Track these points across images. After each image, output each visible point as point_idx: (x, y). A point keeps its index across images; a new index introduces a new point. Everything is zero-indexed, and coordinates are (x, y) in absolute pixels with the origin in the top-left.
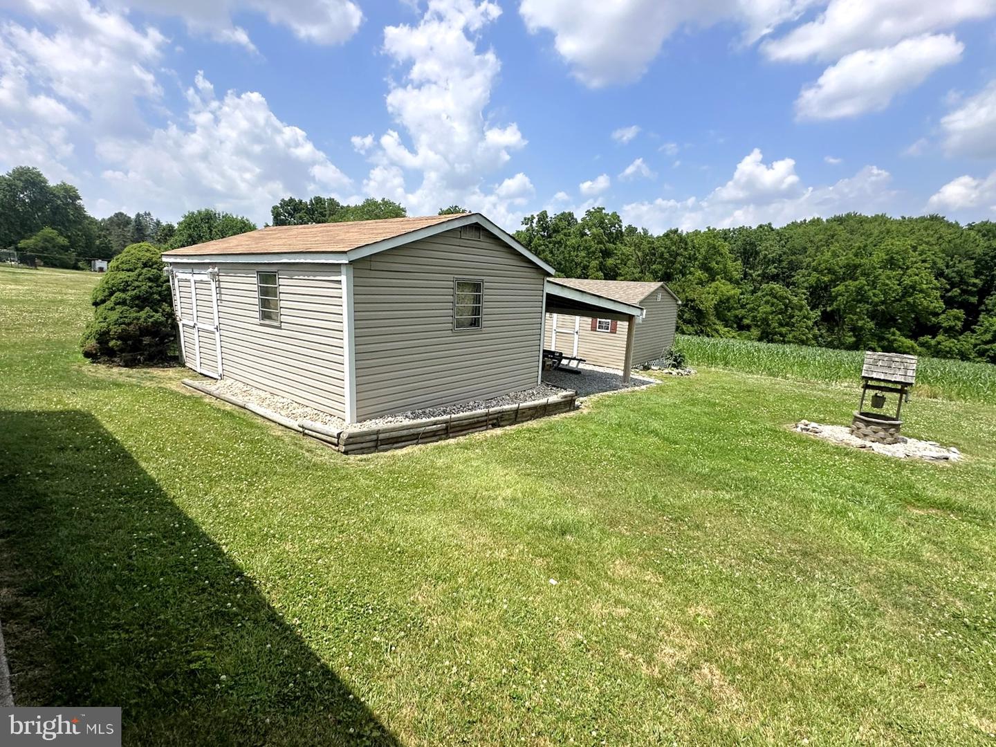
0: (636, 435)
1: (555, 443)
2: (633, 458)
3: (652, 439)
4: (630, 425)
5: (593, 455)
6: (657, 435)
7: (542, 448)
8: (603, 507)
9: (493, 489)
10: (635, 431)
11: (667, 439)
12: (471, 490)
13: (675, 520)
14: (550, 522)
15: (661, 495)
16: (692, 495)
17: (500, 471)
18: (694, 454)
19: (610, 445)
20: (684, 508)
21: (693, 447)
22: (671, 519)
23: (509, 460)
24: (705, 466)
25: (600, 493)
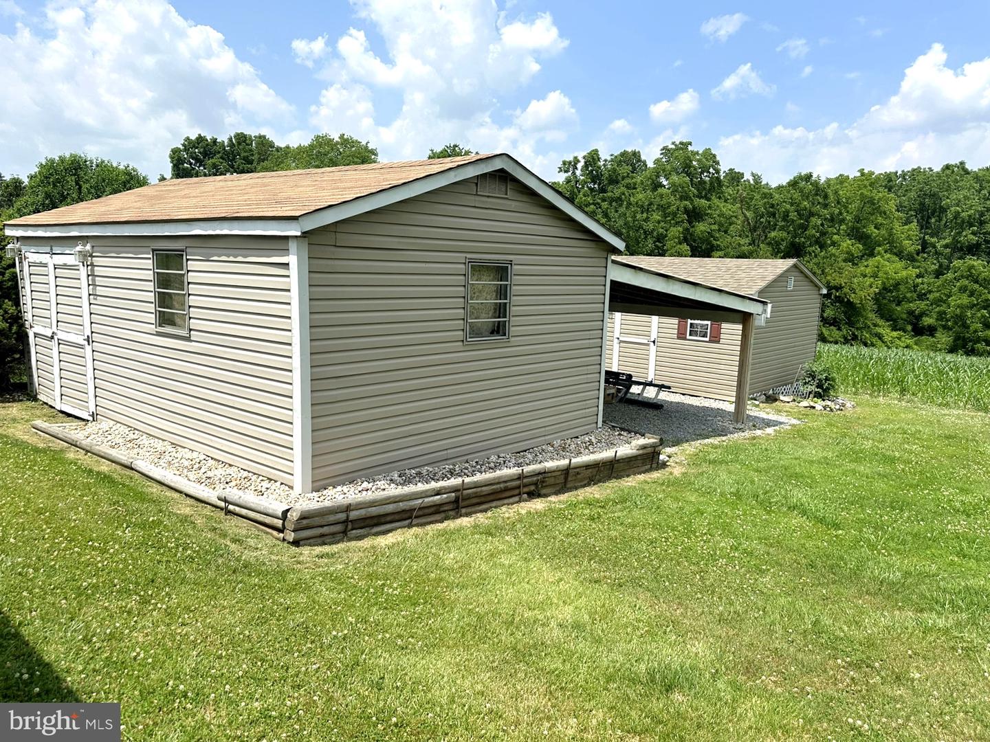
0: (769, 513)
1: (634, 526)
2: (768, 554)
3: (796, 520)
4: (756, 496)
5: (700, 547)
6: (804, 513)
7: (613, 533)
8: (729, 640)
9: (542, 606)
10: (766, 505)
11: (821, 521)
12: (504, 609)
13: (856, 666)
14: (643, 667)
15: (827, 621)
16: (878, 621)
17: (549, 575)
18: (872, 547)
19: (727, 530)
20: (870, 643)
21: (868, 533)
22: (850, 664)
23: (562, 555)
24: (893, 567)
25: (721, 614)
